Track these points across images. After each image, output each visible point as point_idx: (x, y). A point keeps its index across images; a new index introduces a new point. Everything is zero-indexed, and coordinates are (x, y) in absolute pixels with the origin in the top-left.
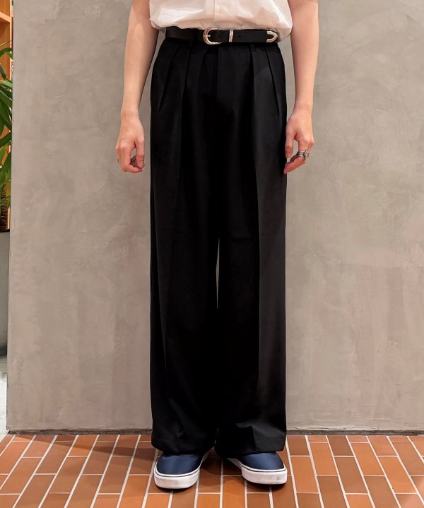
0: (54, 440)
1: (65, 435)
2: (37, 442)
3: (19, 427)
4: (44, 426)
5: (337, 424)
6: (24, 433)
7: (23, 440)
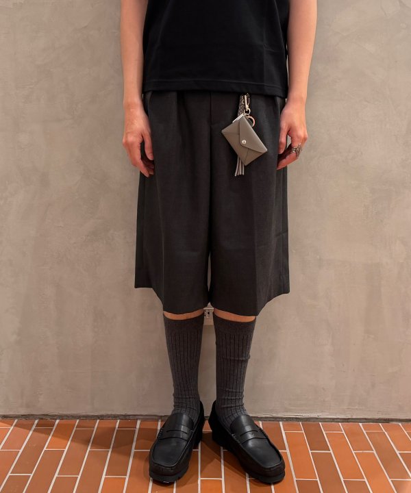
0: (34, 427)
5: (310, 412)
6: (6, 418)
7: (4, 426)
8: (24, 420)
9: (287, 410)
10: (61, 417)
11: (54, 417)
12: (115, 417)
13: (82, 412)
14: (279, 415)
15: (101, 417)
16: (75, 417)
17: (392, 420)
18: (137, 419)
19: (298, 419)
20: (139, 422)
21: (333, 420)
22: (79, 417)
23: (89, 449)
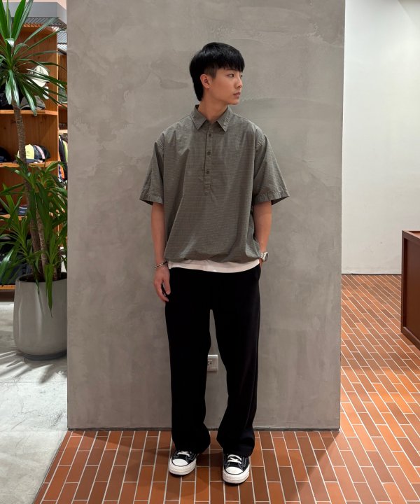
0: (96, 436)
1: (103, 432)
2: (86, 437)
3: (74, 427)
4: (89, 426)
5: (265, 425)
6: (78, 430)
7: (77, 436)
8: (89, 431)
10: (112, 429)
11: (108, 430)
12: (146, 429)
13: (125, 426)
15: (136, 429)
16: (120, 429)
17: (314, 430)
18: (158, 431)
19: (257, 430)
20: (160, 432)
21: (278, 430)
22: (123, 429)
23: (131, 449)
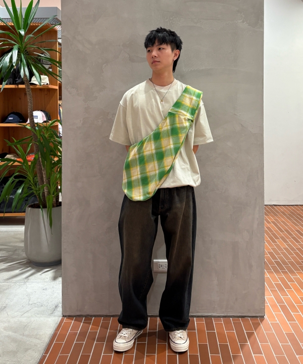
0: (83, 321)
1: (88, 318)
2: (76, 322)
3: (67, 314)
4: (78, 313)
6: (69, 317)
7: (69, 321)
8: (78, 317)
9: (197, 312)
10: (95, 316)
11: (92, 316)
14: (194, 315)
15: (113, 316)
17: (246, 316)
19: (202, 316)
21: (219, 317)
22: (103, 316)
23: (109, 331)
